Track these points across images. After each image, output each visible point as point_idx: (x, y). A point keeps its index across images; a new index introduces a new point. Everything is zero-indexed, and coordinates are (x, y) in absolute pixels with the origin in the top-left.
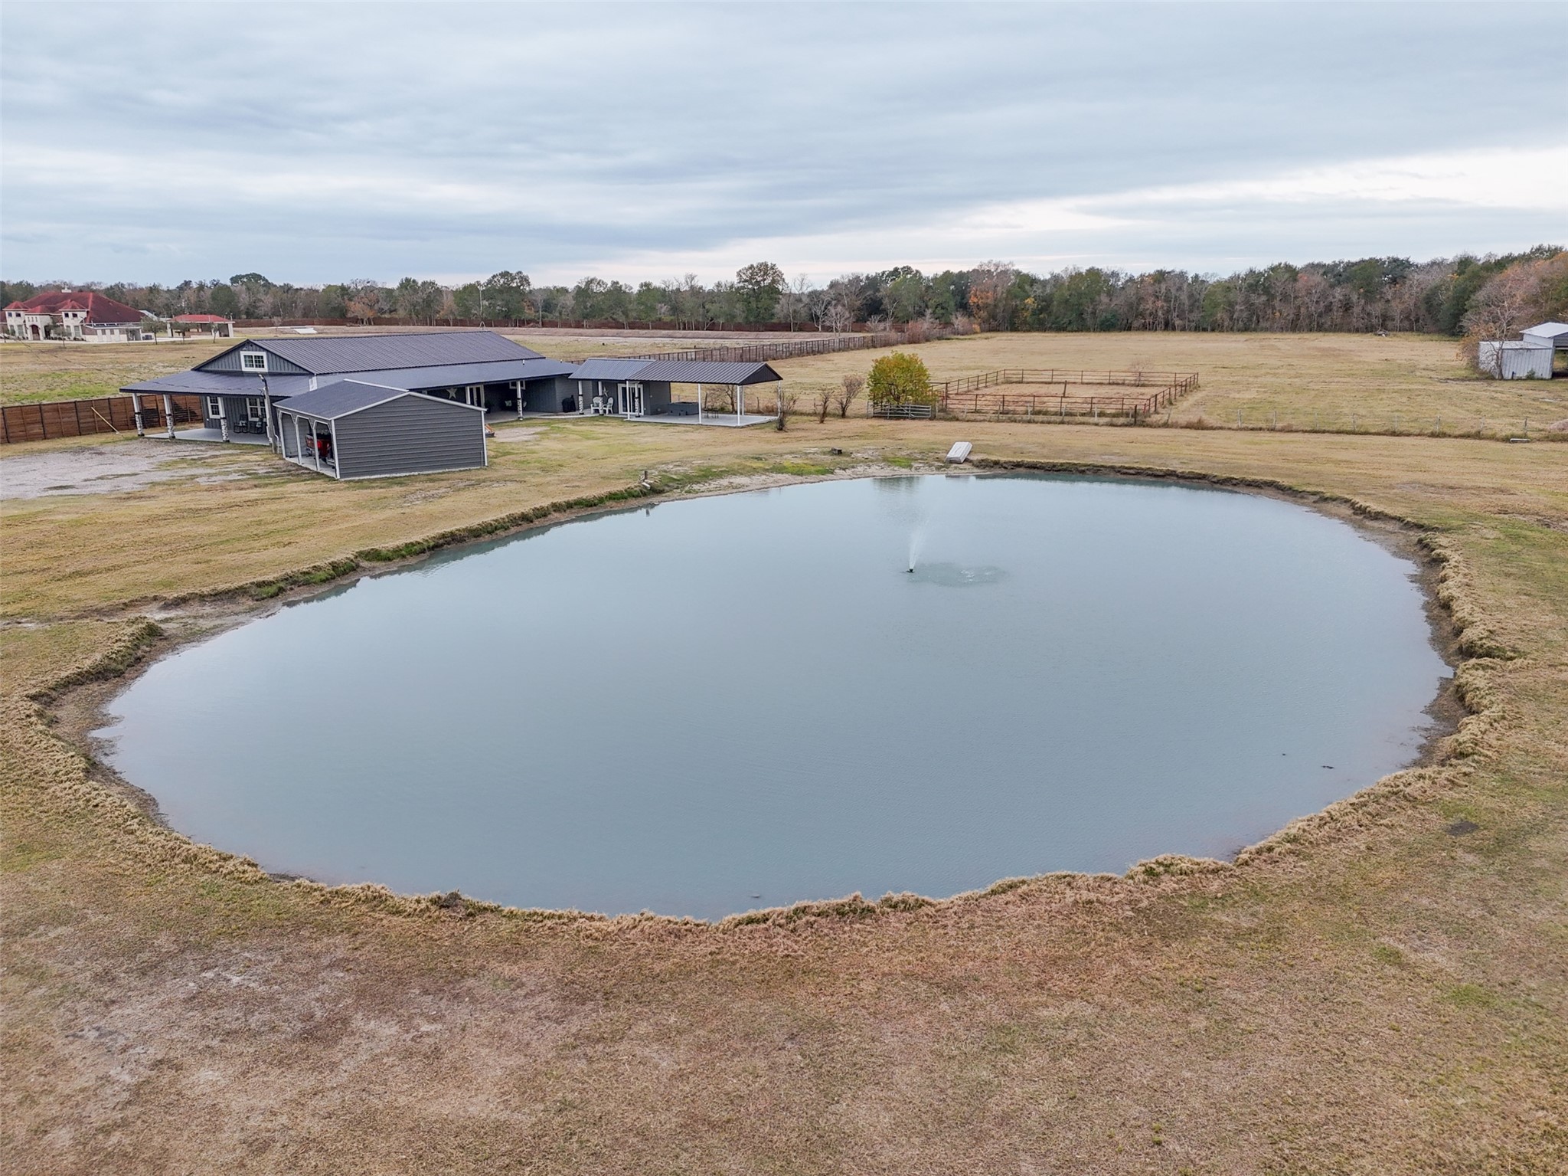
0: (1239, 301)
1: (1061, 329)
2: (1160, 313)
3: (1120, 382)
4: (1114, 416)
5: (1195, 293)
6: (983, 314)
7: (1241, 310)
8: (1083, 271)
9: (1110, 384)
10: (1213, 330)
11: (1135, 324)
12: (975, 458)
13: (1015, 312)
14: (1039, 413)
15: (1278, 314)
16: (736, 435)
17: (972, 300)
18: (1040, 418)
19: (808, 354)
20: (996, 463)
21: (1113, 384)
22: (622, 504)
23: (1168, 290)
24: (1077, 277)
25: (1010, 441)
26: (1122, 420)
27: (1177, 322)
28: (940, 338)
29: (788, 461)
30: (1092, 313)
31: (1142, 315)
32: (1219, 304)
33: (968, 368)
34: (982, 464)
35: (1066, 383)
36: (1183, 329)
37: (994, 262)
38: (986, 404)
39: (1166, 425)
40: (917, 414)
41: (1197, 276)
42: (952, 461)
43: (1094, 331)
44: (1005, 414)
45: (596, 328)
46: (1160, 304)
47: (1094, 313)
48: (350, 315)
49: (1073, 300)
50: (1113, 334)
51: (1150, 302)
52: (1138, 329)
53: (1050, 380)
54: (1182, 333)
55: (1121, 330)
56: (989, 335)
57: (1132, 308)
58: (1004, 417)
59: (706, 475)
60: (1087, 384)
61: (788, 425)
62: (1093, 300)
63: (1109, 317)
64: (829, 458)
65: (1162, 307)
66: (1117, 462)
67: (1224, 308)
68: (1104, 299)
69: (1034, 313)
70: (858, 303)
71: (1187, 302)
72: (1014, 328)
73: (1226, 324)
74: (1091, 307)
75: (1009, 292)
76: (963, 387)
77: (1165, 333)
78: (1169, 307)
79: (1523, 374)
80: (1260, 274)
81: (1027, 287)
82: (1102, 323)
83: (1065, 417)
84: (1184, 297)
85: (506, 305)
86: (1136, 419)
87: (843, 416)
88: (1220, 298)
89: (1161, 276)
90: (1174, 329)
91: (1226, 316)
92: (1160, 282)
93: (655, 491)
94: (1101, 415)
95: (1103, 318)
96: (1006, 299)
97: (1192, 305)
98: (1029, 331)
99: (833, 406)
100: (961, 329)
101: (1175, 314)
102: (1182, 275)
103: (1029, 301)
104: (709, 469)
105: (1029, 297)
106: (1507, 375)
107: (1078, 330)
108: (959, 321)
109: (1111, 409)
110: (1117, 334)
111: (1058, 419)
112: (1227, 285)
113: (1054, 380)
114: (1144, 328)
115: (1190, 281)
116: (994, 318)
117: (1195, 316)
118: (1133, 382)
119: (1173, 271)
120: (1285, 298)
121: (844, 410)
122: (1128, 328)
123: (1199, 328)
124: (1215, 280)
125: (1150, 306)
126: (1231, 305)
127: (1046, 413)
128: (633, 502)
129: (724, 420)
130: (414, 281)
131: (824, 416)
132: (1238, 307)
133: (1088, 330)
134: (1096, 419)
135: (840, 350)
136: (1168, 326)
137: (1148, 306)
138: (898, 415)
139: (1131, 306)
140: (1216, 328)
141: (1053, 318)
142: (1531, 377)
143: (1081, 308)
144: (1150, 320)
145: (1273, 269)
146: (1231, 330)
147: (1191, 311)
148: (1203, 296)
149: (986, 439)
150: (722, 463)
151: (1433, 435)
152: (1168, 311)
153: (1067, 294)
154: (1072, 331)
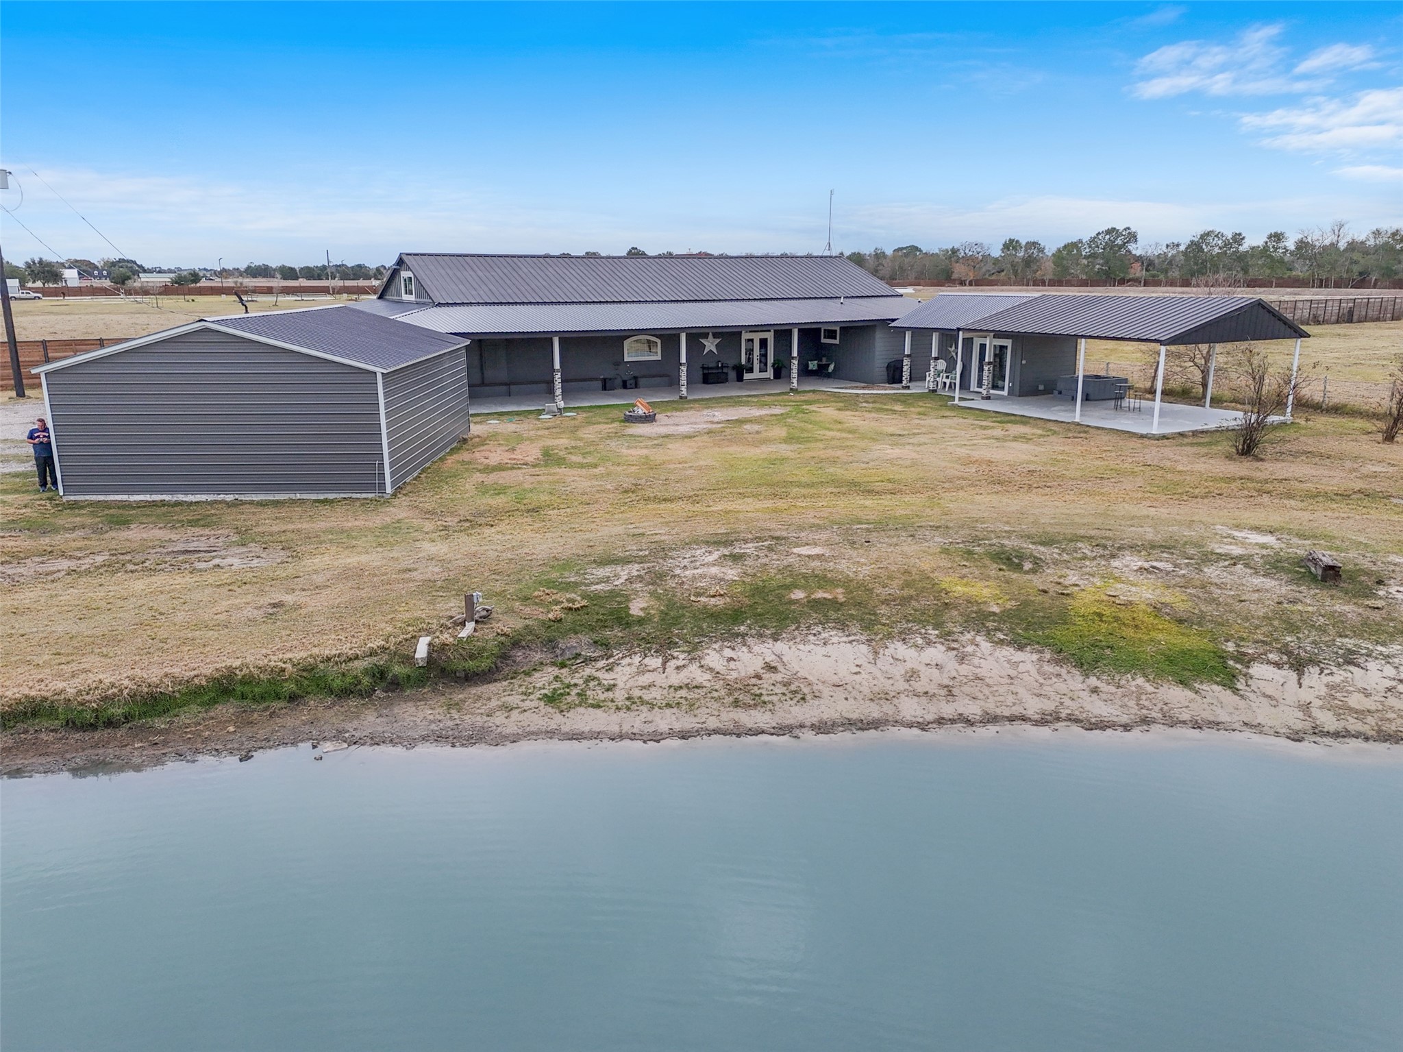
48: (955, 276)
85: (1107, 263)
130: (1017, 241)
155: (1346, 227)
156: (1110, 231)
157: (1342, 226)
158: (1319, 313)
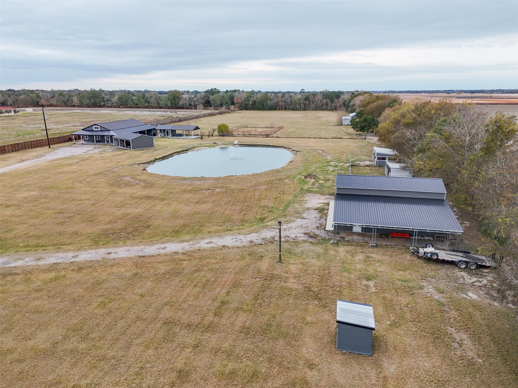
1: (259, 109)
2: (283, 106)
3: (268, 127)
4: (264, 135)
6: (238, 105)
9: (265, 127)
11: (277, 108)
12: (239, 144)
13: (247, 105)
14: (250, 135)
15: (311, 106)
16: (193, 140)
17: (235, 102)
18: (250, 136)
19: (195, 118)
20: (242, 144)
22: (183, 152)
23: (285, 100)
25: (245, 140)
26: (265, 136)
28: (227, 113)
29: (207, 145)
31: (279, 106)
32: (297, 103)
33: (236, 123)
34: (240, 145)
35: (256, 127)
36: (289, 110)
38: (241, 133)
39: (272, 137)
40: (227, 136)
42: (235, 144)
43: (267, 110)
44: (244, 135)
46: (283, 103)
47: (267, 105)
49: (261, 102)
50: (272, 111)
53: (253, 127)
55: (274, 110)
56: (240, 111)
57: (276, 104)
58: (243, 136)
59: (194, 147)
61: (203, 138)
62: (266, 102)
63: (271, 106)
64: (213, 144)
66: (262, 144)
67: (299, 104)
68: (269, 102)
69: (251, 105)
70: (203, 102)
72: (247, 109)
73: (299, 108)
75: (245, 99)
76: (235, 129)
79: (347, 124)
81: (249, 98)
82: (269, 108)
83: (255, 136)
84: (289, 102)
86: (267, 136)
87: (212, 136)
91: (299, 106)
92: (283, 97)
93: (187, 150)
94: (262, 135)
96: (244, 101)
97: (291, 104)
98: (251, 110)
99: (211, 134)
100: (233, 110)
101: (287, 106)
103: (250, 102)
104: (194, 146)
105: (250, 101)
106: (344, 124)
107: (263, 110)
108: (232, 107)
109: (264, 134)
111: (253, 136)
112: (299, 98)
114: (279, 109)
116: (241, 106)
117: (292, 107)
120: (313, 102)
121: (212, 135)
122: (276, 110)
125: (280, 104)
127: (251, 135)
128: (184, 152)
129: (189, 137)
131: (209, 136)
132: (302, 104)
134: (260, 136)
135: (203, 117)
136: (286, 109)
138: (223, 136)
140: (296, 109)
141: (257, 107)
142: (348, 125)
143: (263, 104)
144: (281, 107)
148: (293, 101)
149: (240, 140)
150: (196, 145)
151: (315, 138)
152: (285, 105)
153: (260, 100)
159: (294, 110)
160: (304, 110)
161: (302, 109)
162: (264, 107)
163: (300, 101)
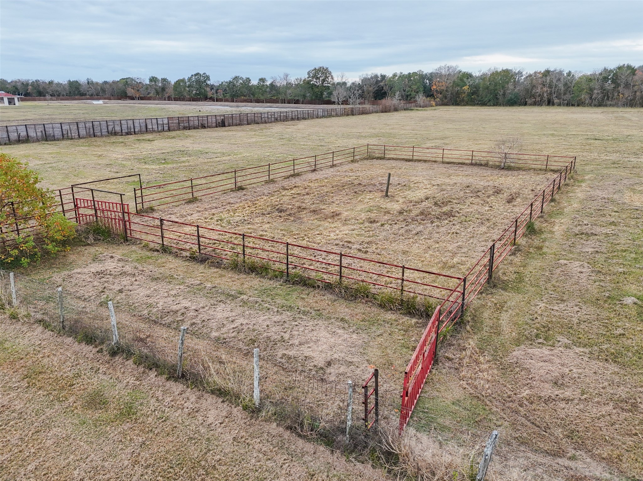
0: (596, 87)
1: (483, 104)
2: (545, 95)
3: (483, 163)
5: (568, 83)
6: (439, 95)
7: (598, 93)
8: (499, 70)
9: (472, 164)
10: (578, 105)
11: (529, 101)
13: (458, 94)
15: (621, 96)
17: (433, 88)
21: (476, 165)
23: (551, 81)
24: (495, 74)
27: (556, 101)
28: (406, 110)
30: (503, 95)
31: (533, 96)
32: (583, 89)
36: (559, 105)
37: (448, 65)
41: (570, 72)
43: (504, 105)
45: (241, 102)
46: (545, 89)
47: (504, 95)
49: (492, 87)
50: (514, 107)
51: (539, 88)
52: (531, 105)
53: (411, 158)
54: (558, 107)
55: (520, 105)
56: (440, 107)
57: (528, 92)
60: (448, 163)
62: (503, 87)
63: (513, 97)
65: (547, 91)
67: (587, 92)
68: (511, 87)
69: (468, 95)
71: (563, 88)
72: (456, 103)
73: (587, 102)
74: (502, 91)
75: (454, 82)
77: (547, 107)
78: (551, 91)
80: (611, 71)
81: (465, 80)
82: (509, 101)
84: (561, 86)
85: (198, 90)
88: (584, 86)
89: (547, 73)
90: (553, 104)
91: (587, 97)
92: (546, 76)
95: (509, 98)
96: (453, 86)
97: (566, 90)
98: (465, 105)
100: (422, 104)
101: (555, 96)
102: (561, 73)
103: (466, 88)
105: (466, 85)
107: (494, 105)
108: (421, 99)
110: (517, 107)
112: (590, 77)
113: (415, 158)
114: (535, 104)
115: (565, 75)
116: (446, 98)
117: (568, 97)
118: (497, 164)
119: (555, 71)
120: (627, 85)
122: (525, 104)
123: (569, 104)
124: (582, 75)
125: (539, 90)
126: (591, 90)
132: (596, 91)
133: (500, 105)
136: (550, 103)
137: (537, 91)
139: (527, 91)
140: (580, 104)
141: (480, 97)
143: (496, 92)
144: (538, 99)
145: (620, 68)
146: (590, 105)
147: (565, 94)
148: (573, 85)
152: (551, 94)
153: (488, 83)
154: (490, 106)
155: (289, 76)
156: (197, 74)
157: (287, 76)
158: (204, 122)
159: (573, 105)
160: (600, 105)
161: (596, 102)
162: (497, 99)
163: (592, 84)
